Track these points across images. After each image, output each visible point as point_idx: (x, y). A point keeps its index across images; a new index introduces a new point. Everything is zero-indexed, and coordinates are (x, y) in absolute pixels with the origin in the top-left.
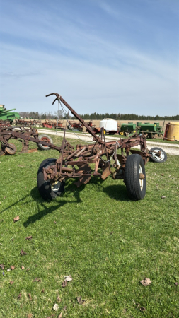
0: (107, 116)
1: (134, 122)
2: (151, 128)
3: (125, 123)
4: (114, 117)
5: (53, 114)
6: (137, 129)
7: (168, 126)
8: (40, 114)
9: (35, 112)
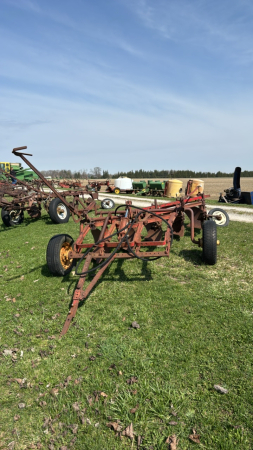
0: (122, 175)
1: (146, 180)
2: (159, 186)
3: (138, 181)
4: (130, 175)
5: (88, 172)
6: (147, 187)
7: (167, 184)
8: (73, 172)
9: (67, 170)
